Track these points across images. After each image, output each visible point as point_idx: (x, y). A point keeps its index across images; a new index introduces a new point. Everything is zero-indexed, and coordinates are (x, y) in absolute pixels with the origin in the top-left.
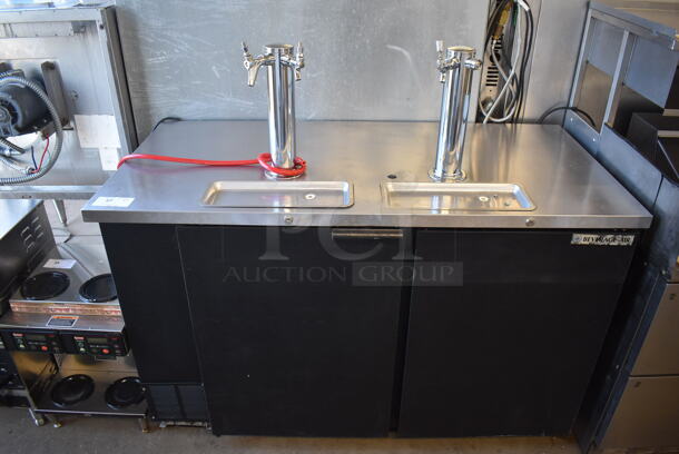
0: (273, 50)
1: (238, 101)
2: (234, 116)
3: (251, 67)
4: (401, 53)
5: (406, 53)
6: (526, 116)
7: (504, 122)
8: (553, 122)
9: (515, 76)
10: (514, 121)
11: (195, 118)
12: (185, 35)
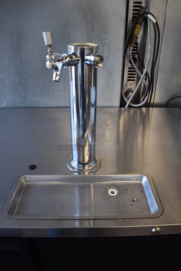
6: (156, 102)
7: (141, 107)
8: (175, 106)
9: (147, 74)
10: (148, 105)
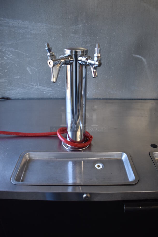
0: (71, 52)
1: (43, 88)
2: (40, 96)
3: (54, 66)
4: (141, 59)
5: (143, 59)
11: (18, 97)
12: (10, 49)
